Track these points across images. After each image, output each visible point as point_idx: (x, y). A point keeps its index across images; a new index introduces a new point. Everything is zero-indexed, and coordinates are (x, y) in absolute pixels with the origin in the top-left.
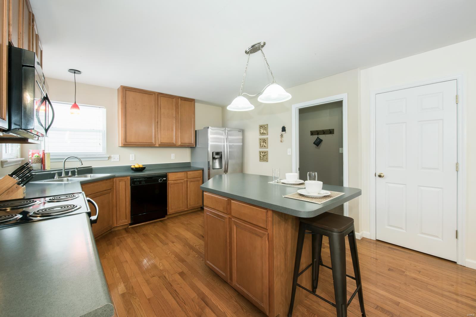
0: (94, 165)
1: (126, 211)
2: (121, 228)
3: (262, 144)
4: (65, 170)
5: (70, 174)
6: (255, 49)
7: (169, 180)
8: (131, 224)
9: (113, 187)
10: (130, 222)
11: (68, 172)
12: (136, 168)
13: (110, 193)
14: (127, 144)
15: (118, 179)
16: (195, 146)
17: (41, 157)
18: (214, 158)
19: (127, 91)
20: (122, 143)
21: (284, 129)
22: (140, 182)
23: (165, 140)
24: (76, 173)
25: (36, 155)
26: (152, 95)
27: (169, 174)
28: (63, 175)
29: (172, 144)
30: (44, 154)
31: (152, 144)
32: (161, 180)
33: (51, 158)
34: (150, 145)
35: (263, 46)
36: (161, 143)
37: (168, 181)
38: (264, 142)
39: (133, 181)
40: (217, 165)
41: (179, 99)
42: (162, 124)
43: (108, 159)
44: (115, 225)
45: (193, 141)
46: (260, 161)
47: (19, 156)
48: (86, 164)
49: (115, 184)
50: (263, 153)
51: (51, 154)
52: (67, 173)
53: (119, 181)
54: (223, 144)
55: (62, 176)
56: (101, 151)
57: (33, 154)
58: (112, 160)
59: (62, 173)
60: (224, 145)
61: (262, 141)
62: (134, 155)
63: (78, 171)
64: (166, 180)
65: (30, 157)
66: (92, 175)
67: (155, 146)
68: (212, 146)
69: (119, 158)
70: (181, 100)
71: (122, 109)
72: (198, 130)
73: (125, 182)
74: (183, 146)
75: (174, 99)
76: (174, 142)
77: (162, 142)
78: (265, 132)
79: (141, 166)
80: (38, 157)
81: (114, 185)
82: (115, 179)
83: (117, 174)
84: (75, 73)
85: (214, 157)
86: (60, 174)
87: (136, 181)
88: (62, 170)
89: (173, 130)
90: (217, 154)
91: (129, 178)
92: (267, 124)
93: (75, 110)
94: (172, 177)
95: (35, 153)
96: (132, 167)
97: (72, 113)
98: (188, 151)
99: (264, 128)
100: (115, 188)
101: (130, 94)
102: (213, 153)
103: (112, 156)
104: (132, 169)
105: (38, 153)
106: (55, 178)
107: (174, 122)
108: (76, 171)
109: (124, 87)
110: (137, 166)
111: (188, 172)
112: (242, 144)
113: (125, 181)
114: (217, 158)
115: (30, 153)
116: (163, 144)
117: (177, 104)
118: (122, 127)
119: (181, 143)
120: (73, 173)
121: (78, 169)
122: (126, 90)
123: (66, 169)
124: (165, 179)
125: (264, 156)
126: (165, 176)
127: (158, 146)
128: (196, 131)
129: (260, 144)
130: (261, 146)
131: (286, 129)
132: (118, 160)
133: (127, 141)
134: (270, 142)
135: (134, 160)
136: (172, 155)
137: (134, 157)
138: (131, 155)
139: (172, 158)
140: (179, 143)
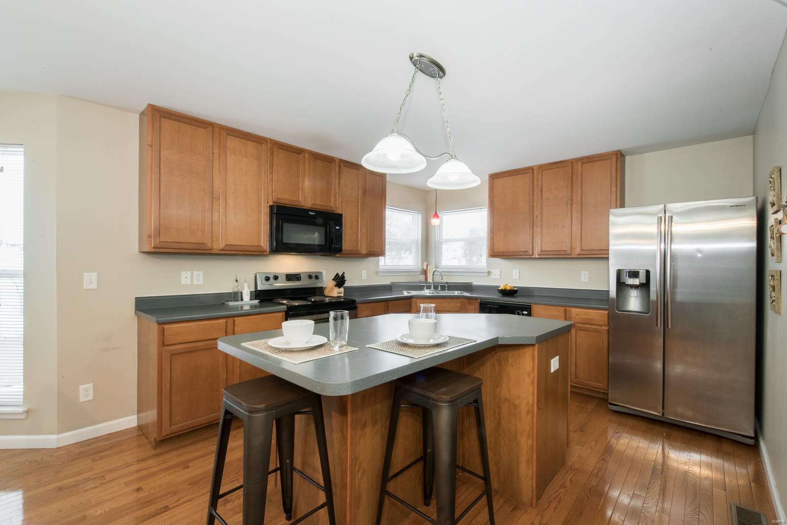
0: (474, 282)
4: (435, 284)
5: (440, 289)
11: (438, 286)
14: (494, 255)
19: (495, 180)
22: (490, 309)
24: (446, 288)
26: (529, 173)
27: (536, 306)
28: (432, 288)
31: (527, 254)
32: (519, 313)
34: (525, 256)
41: (579, 164)
42: (544, 219)
43: (488, 275)
53: (469, 304)
58: (493, 276)
62: (518, 271)
69: (499, 274)
71: (489, 206)
73: (475, 307)
75: (568, 168)
77: (543, 250)
85: (622, 280)
90: (633, 274)
91: (479, 301)
94: (538, 313)
102: (619, 271)
103: (492, 271)
107: (568, 210)
108: (446, 285)
109: (490, 176)
113: (475, 305)
114: (632, 287)
116: (545, 253)
117: (573, 175)
120: (443, 289)
121: (449, 284)
124: (526, 312)
126: (528, 308)
127: (537, 256)
132: (500, 277)
133: (494, 251)
135: (518, 278)
136: (583, 273)
137: (518, 275)
138: (514, 271)
139: (583, 280)
140: (578, 251)
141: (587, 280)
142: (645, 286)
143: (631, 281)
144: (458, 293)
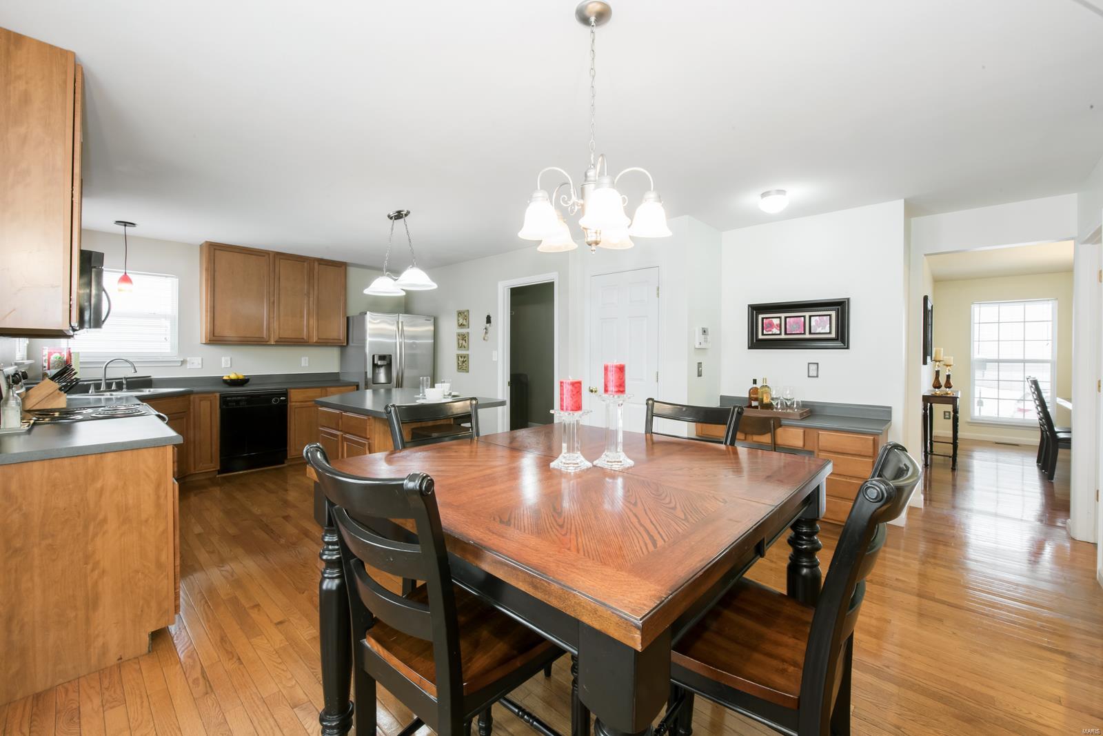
0: (155, 374)
1: (211, 448)
2: (202, 477)
3: (461, 342)
4: (107, 381)
5: (114, 387)
6: (399, 215)
7: (292, 400)
8: (220, 472)
9: (189, 409)
10: (218, 468)
11: (111, 384)
12: (232, 380)
13: (183, 418)
14: (215, 339)
15: (197, 396)
16: (345, 344)
17: (65, 358)
18: (375, 366)
19: (217, 252)
20: (206, 339)
21: (489, 320)
22: (237, 402)
23: (288, 334)
24: (125, 386)
25: (58, 355)
26: (264, 256)
27: (292, 390)
28: (103, 387)
29: (303, 340)
30: (70, 354)
31: (263, 340)
32: (277, 400)
33: (81, 361)
34: (259, 342)
35: (406, 215)
36: (280, 338)
37: (290, 402)
38: (463, 338)
39: (224, 399)
40: (382, 378)
41: (316, 264)
42: (282, 308)
43: (181, 365)
44: (192, 471)
45: (342, 336)
46: (459, 372)
47: (26, 357)
48: (142, 373)
49: (192, 404)
50: (461, 357)
51: (81, 355)
52: (109, 386)
53: (200, 401)
54: (394, 341)
55: (102, 389)
56: (167, 351)
57: (50, 354)
58: (188, 366)
59: (101, 384)
60: (396, 343)
61: (460, 338)
62: (229, 358)
63: (127, 382)
64: (286, 401)
65: (44, 358)
66: (152, 390)
67: (268, 343)
68: (371, 343)
69: (200, 362)
70: (319, 264)
71: (207, 280)
72: (353, 317)
73: (211, 403)
74: (323, 343)
75: (306, 264)
76: (305, 338)
78: (465, 323)
79: (241, 377)
80: (60, 358)
81: (192, 407)
82: (192, 397)
83: (195, 389)
84: (125, 226)
85: (376, 362)
86: (98, 387)
87: (230, 401)
88: (101, 380)
89: (302, 317)
90: (382, 358)
91: (218, 395)
92: (468, 311)
93: (125, 286)
94: (296, 396)
95: (55, 353)
96: (225, 378)
97: (120, 290)
98: (334, 353)
99: (463, 315)
100: (192, 410)
101: (222, 257)
102: (374, 356)
103: (188, 359)
104: (225, 381)
105: (60, 353)
106: (90, 392)
107: (306, 301)
108: (124, 382)
109: (210, 245)
110: (233, 376)
111: (328, 389)
112: (433, 341)
113: (211, 400)
114: (381, 366)
115: (46, 352)
116: (283, 340)
117: (311, 270)
118: (207, 311)
119: (319, 339)
120: (120, 387)
121: (128, 380)
122: (215, 249)
123: (108, 379)
124: (284, 398)
125: (463, 362)
126: (285, 394)
127: (274, 343)
128: (348, 318)
129: (459, 343)
130: (460, 347)
131: (492, 319)
132: (200, 366)
133: (215, 335)
134: (472, 339)
135: (229, 366)
136: (303, 359)
137: (229, 362)
138: (223, 358)
139: (303, 364)
140: (315, 339)
141: (307, 365)
142: (389, 367)
143: (379, 363)
144: (149, 391)
